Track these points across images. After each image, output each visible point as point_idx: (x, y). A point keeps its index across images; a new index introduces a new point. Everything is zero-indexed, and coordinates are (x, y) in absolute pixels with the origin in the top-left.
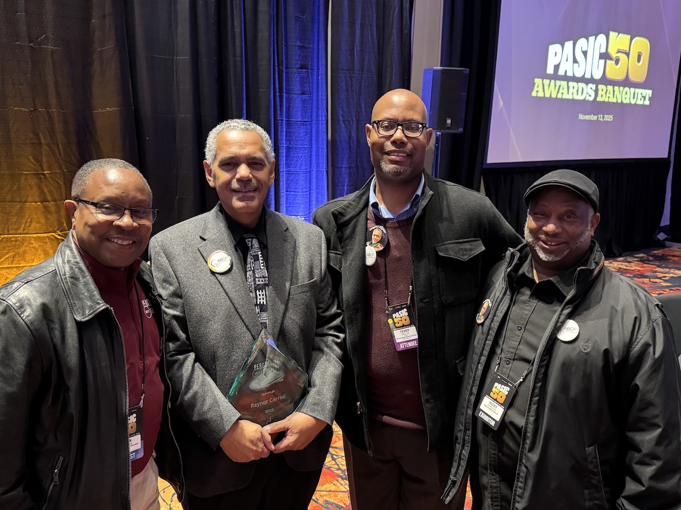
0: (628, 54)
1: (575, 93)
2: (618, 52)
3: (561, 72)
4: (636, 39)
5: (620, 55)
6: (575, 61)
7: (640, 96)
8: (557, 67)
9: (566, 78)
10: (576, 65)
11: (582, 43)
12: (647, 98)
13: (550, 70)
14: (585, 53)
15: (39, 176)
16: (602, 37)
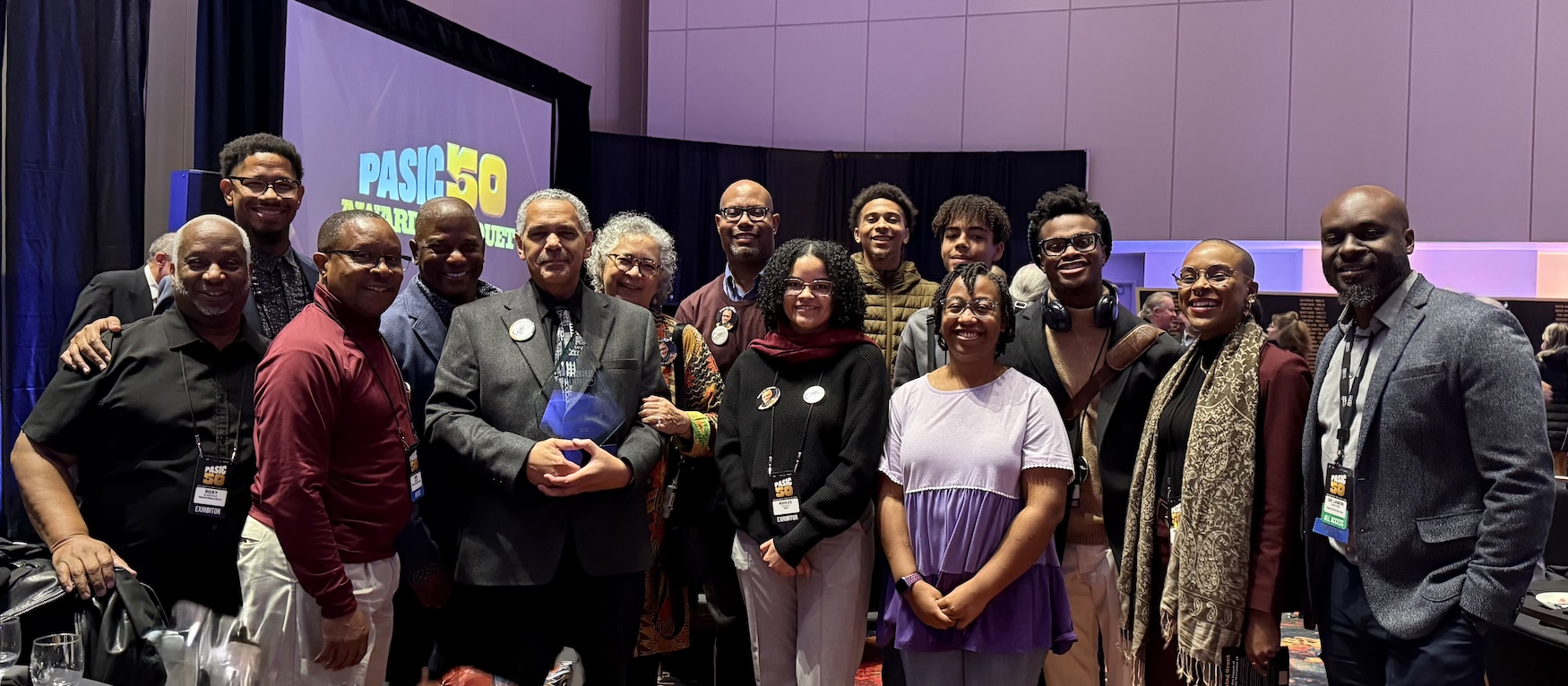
0: (476, 176)
1: (404, 225)
2: (462, 172)
3: (381, 194)
4: (486, 156)
5: (465, 176)
6: (401, 180)
7: (499, 237)
8: (374, 186)
9: (387, 202)
10: (402, 185)
11: (408, 153)
12: (510, 240)
13: (365, 190)
14: (414, 169)
16: (437, 149)
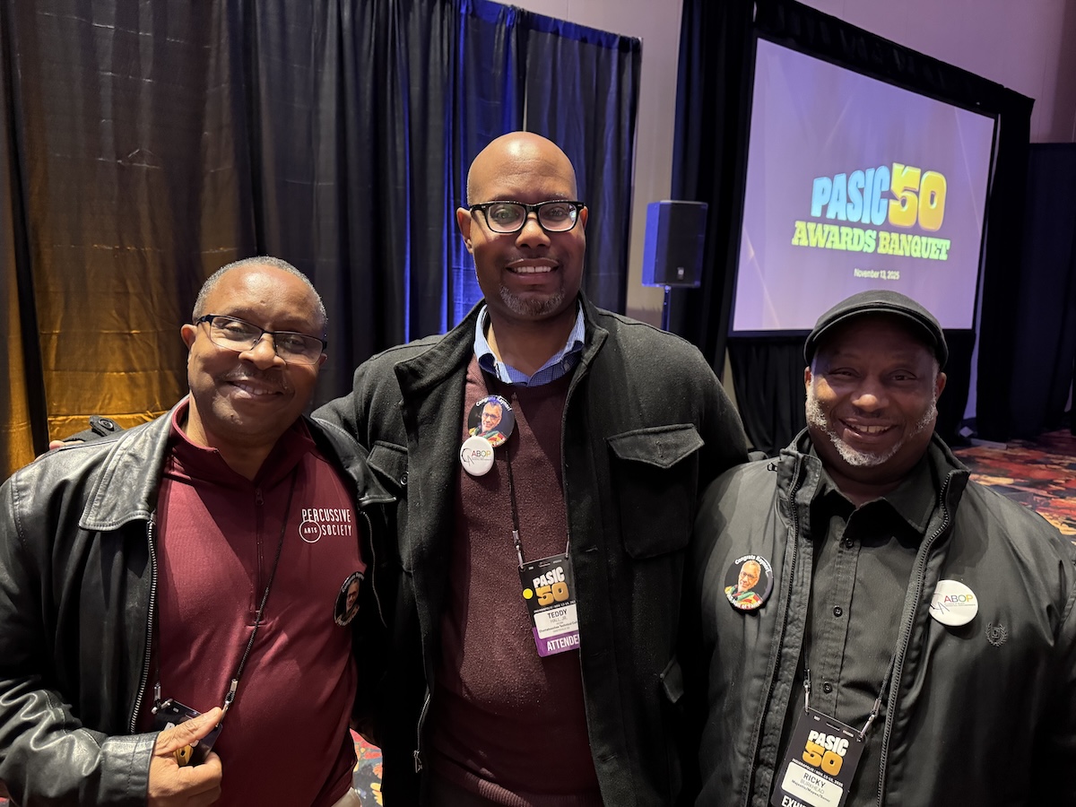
15: (124, 337)
